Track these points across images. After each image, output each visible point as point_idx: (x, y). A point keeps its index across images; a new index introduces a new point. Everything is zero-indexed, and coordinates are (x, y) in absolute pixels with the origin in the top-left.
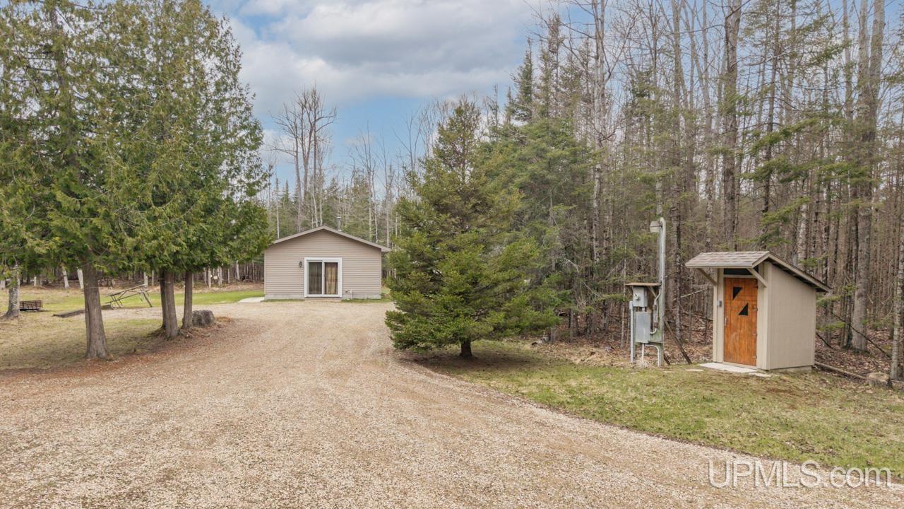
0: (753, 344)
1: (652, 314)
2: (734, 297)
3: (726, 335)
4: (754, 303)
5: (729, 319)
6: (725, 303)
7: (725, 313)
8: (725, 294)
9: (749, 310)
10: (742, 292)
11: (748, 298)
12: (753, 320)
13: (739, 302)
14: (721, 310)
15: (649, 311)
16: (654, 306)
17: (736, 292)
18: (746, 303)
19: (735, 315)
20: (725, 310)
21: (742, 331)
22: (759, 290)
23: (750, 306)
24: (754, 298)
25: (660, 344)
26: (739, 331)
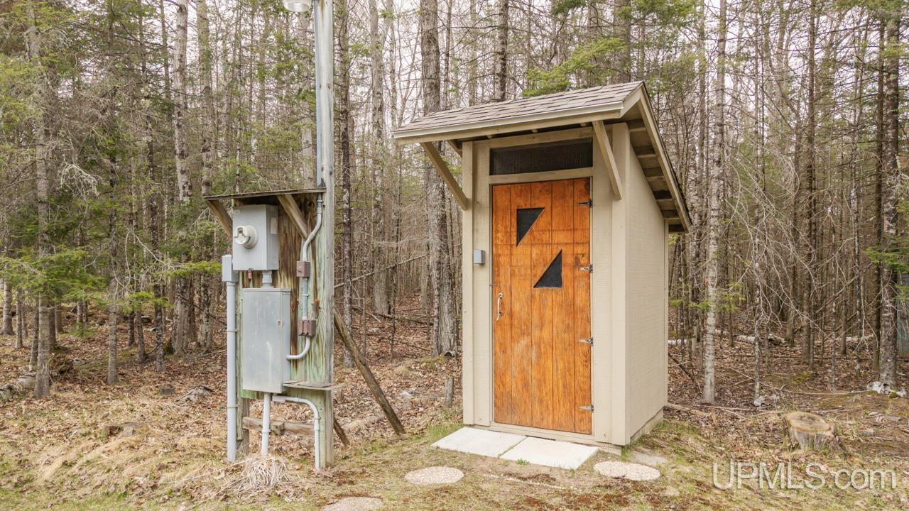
0: (580, 368)
1: (294, 294)
2: (520, 237)
3: (500, 348)
4: (579, 250)
5: (507, 302)
6: (495, 258)
7: (495, 284)
8: (493, 231)
9: (566, 273)
10: (542, 221)
11: (561, 237)
12: (578, 301)
13: (535, 251)
14: (485, 276)
15: (285, 284)
16: (300, 266)
17: (525, 220)
18: (556, 252)
19: (523, 289)
20: (495, 275)
21: (546, 334)
22: (594, 209)
23: (568, 260)
24: (578, 235)
25: (321, 394)
26: (536, 333)
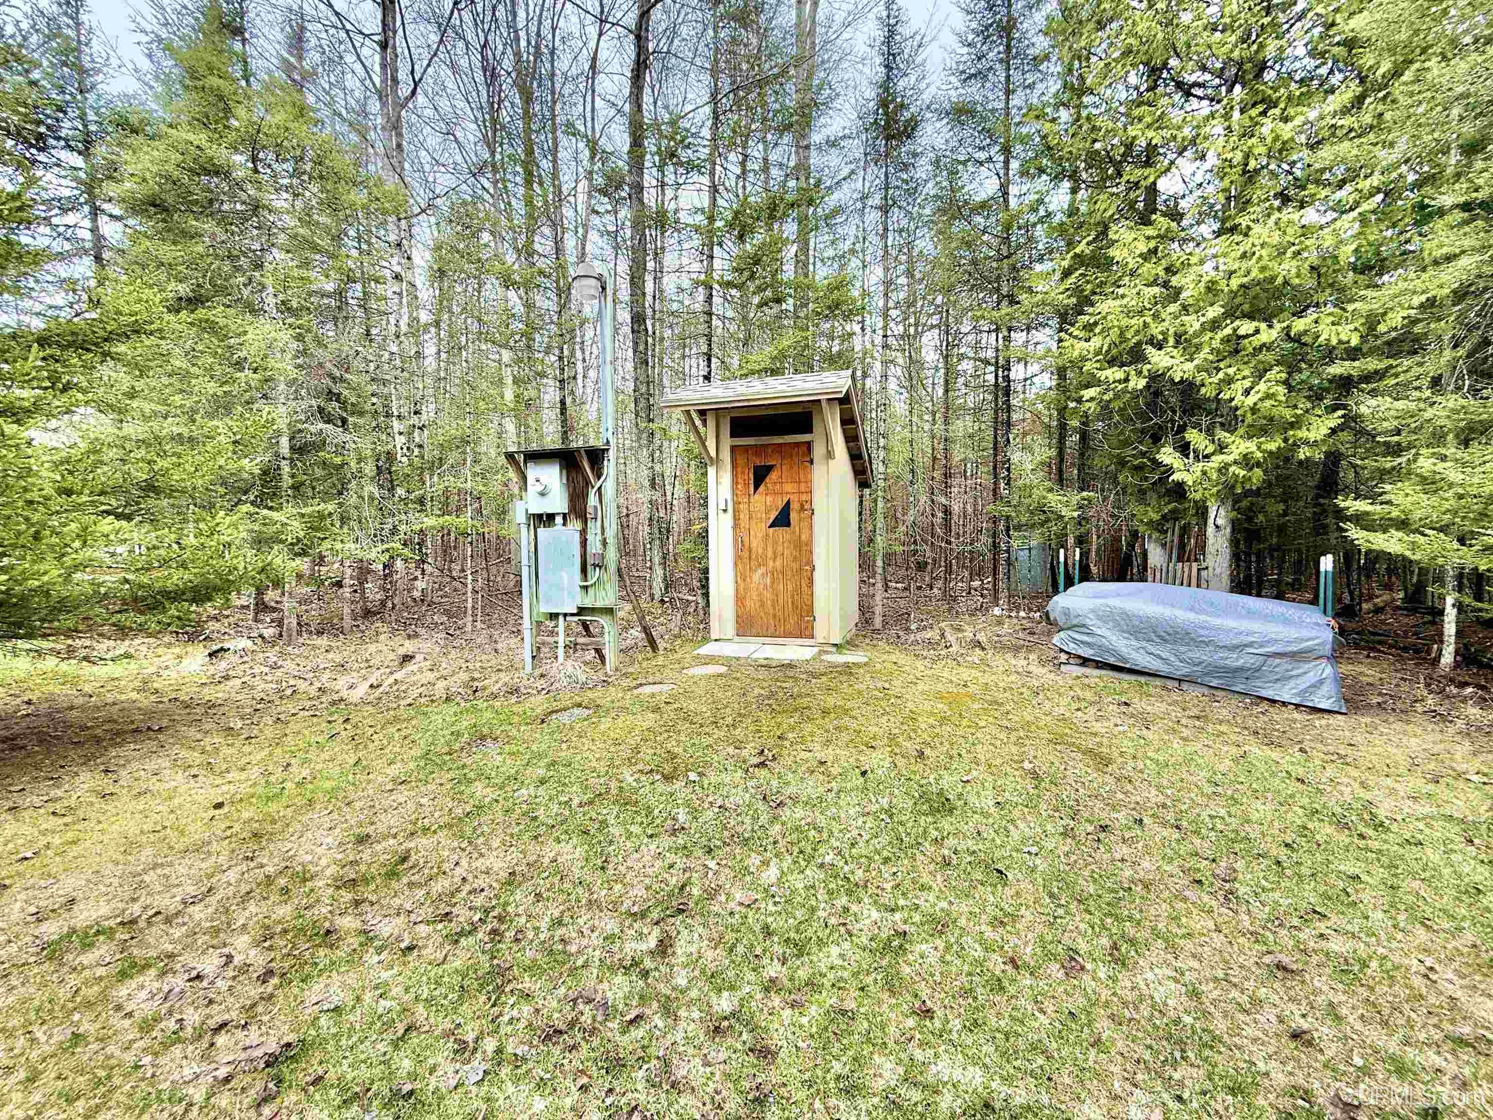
0: (805, 588)
1: (583, 532)
2: (756, 488)
3: (741, 577)
4: (804, 497)
5: (746, 540)
6: (736, 504)
7: (736, 526)
8: (735, 483)
9: (793, 516)
10: (773, 476)
11: (789, 487)
12: (803, 537)
13: (769, 499)
14: (727, 520)
15: (575, 525)
16: (590, 510)
17: (760, 476)
18: (785, 500)
19: (759, 530)
20: (736, 518)
21: (778, 563)
22: (815, 466)
23: (795, 506)
24: (803, 487)
25: (609, 611)
26: (771, 563)
